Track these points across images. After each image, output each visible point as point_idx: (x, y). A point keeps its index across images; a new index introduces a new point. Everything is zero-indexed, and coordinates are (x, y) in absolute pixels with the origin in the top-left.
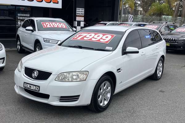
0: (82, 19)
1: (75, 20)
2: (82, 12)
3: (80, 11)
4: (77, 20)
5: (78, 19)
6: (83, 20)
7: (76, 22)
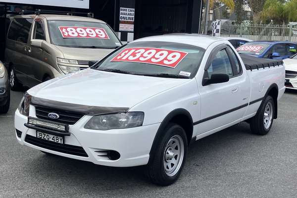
2: (130, 14)
3: (127, 13)
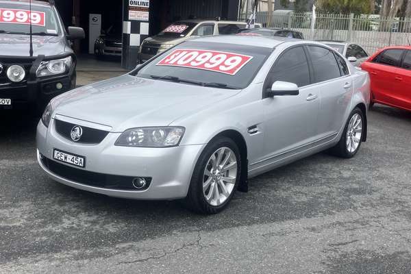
0: (145, 16)
1: (127, 19)
4: (130, 18)
5: (133, 15)
6: (147, 19)
7: (129, 23)
